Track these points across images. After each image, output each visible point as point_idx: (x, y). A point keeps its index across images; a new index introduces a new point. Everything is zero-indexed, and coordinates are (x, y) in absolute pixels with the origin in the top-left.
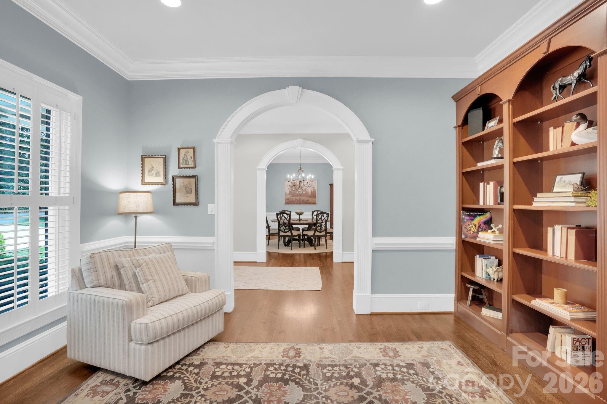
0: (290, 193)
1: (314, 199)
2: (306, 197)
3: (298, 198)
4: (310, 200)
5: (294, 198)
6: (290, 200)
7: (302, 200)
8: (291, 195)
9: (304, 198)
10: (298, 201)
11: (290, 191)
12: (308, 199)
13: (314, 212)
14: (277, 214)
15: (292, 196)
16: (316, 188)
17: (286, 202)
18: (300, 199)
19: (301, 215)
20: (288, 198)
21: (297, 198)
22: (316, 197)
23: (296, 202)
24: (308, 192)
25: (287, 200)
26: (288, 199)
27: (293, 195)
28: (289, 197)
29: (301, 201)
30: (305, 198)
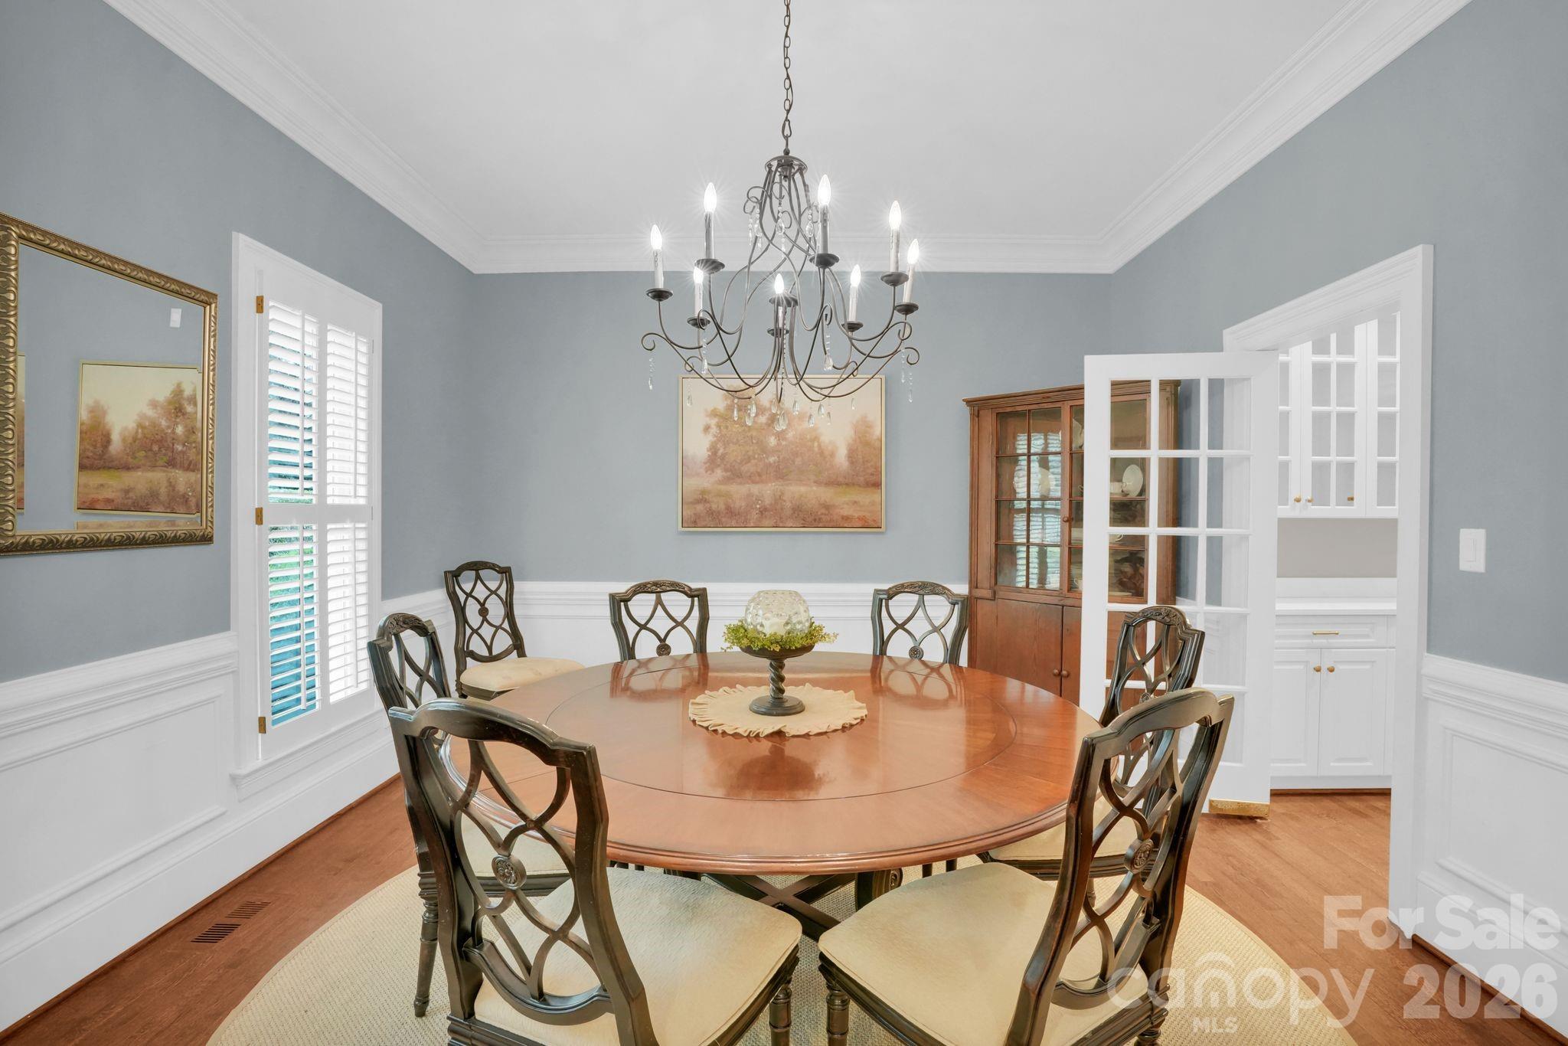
0: (714, 459)
1: (865, 497)
2: (818, 483)
3: (767, 491)
4: (845, 502)
5: (739, 492)
6: (718, 504)
7: (788, 504)
8: (719, 473)
9: (803, 489)
10: (763, 511)
11: (713, 450)
12: (826, 494)
13: (891, 594)
14: (612, 597)
15: (726, 481)
16: (878, 430)
17: (688, 512)
18: (779, 499)
19: (789, 662)
20: (703, 492)
21: (755, 489)
22: (877, 485)
23: (754, 515)
24: (833, 455)
25: (698, 501)
26: (702, 498)
27: (735, 475)
28: (707, 481)
29: (789, 512)
30: (804, 491)
